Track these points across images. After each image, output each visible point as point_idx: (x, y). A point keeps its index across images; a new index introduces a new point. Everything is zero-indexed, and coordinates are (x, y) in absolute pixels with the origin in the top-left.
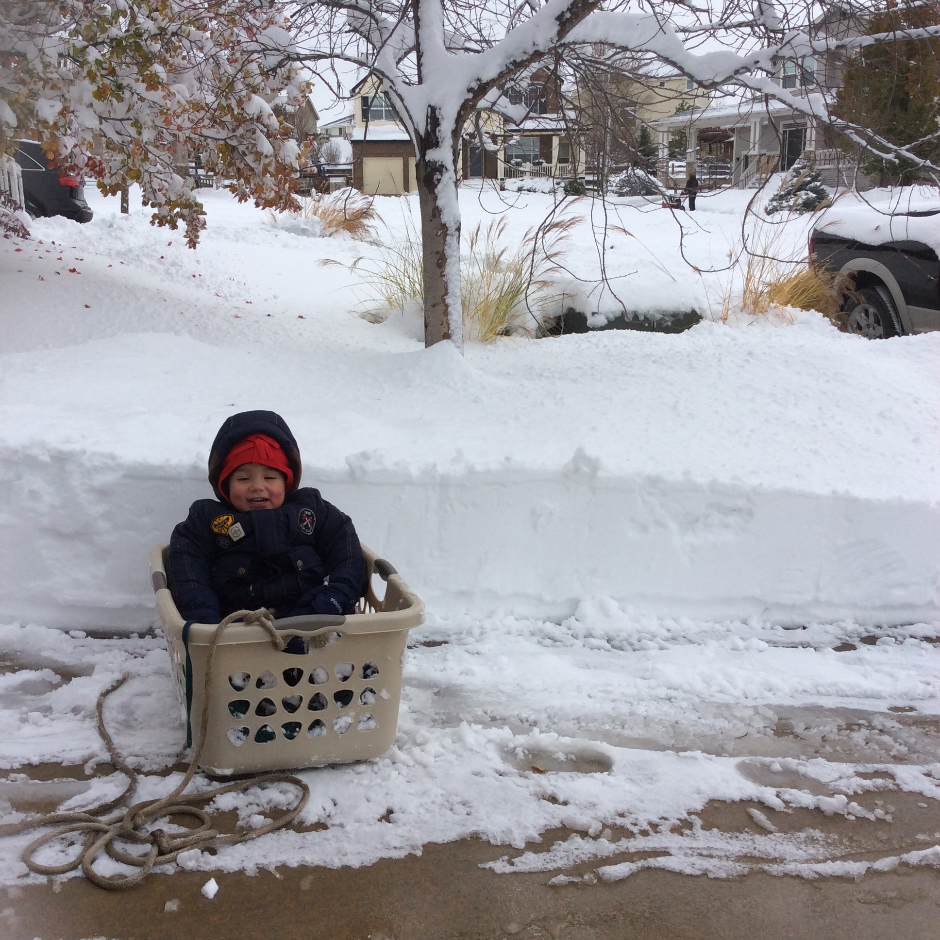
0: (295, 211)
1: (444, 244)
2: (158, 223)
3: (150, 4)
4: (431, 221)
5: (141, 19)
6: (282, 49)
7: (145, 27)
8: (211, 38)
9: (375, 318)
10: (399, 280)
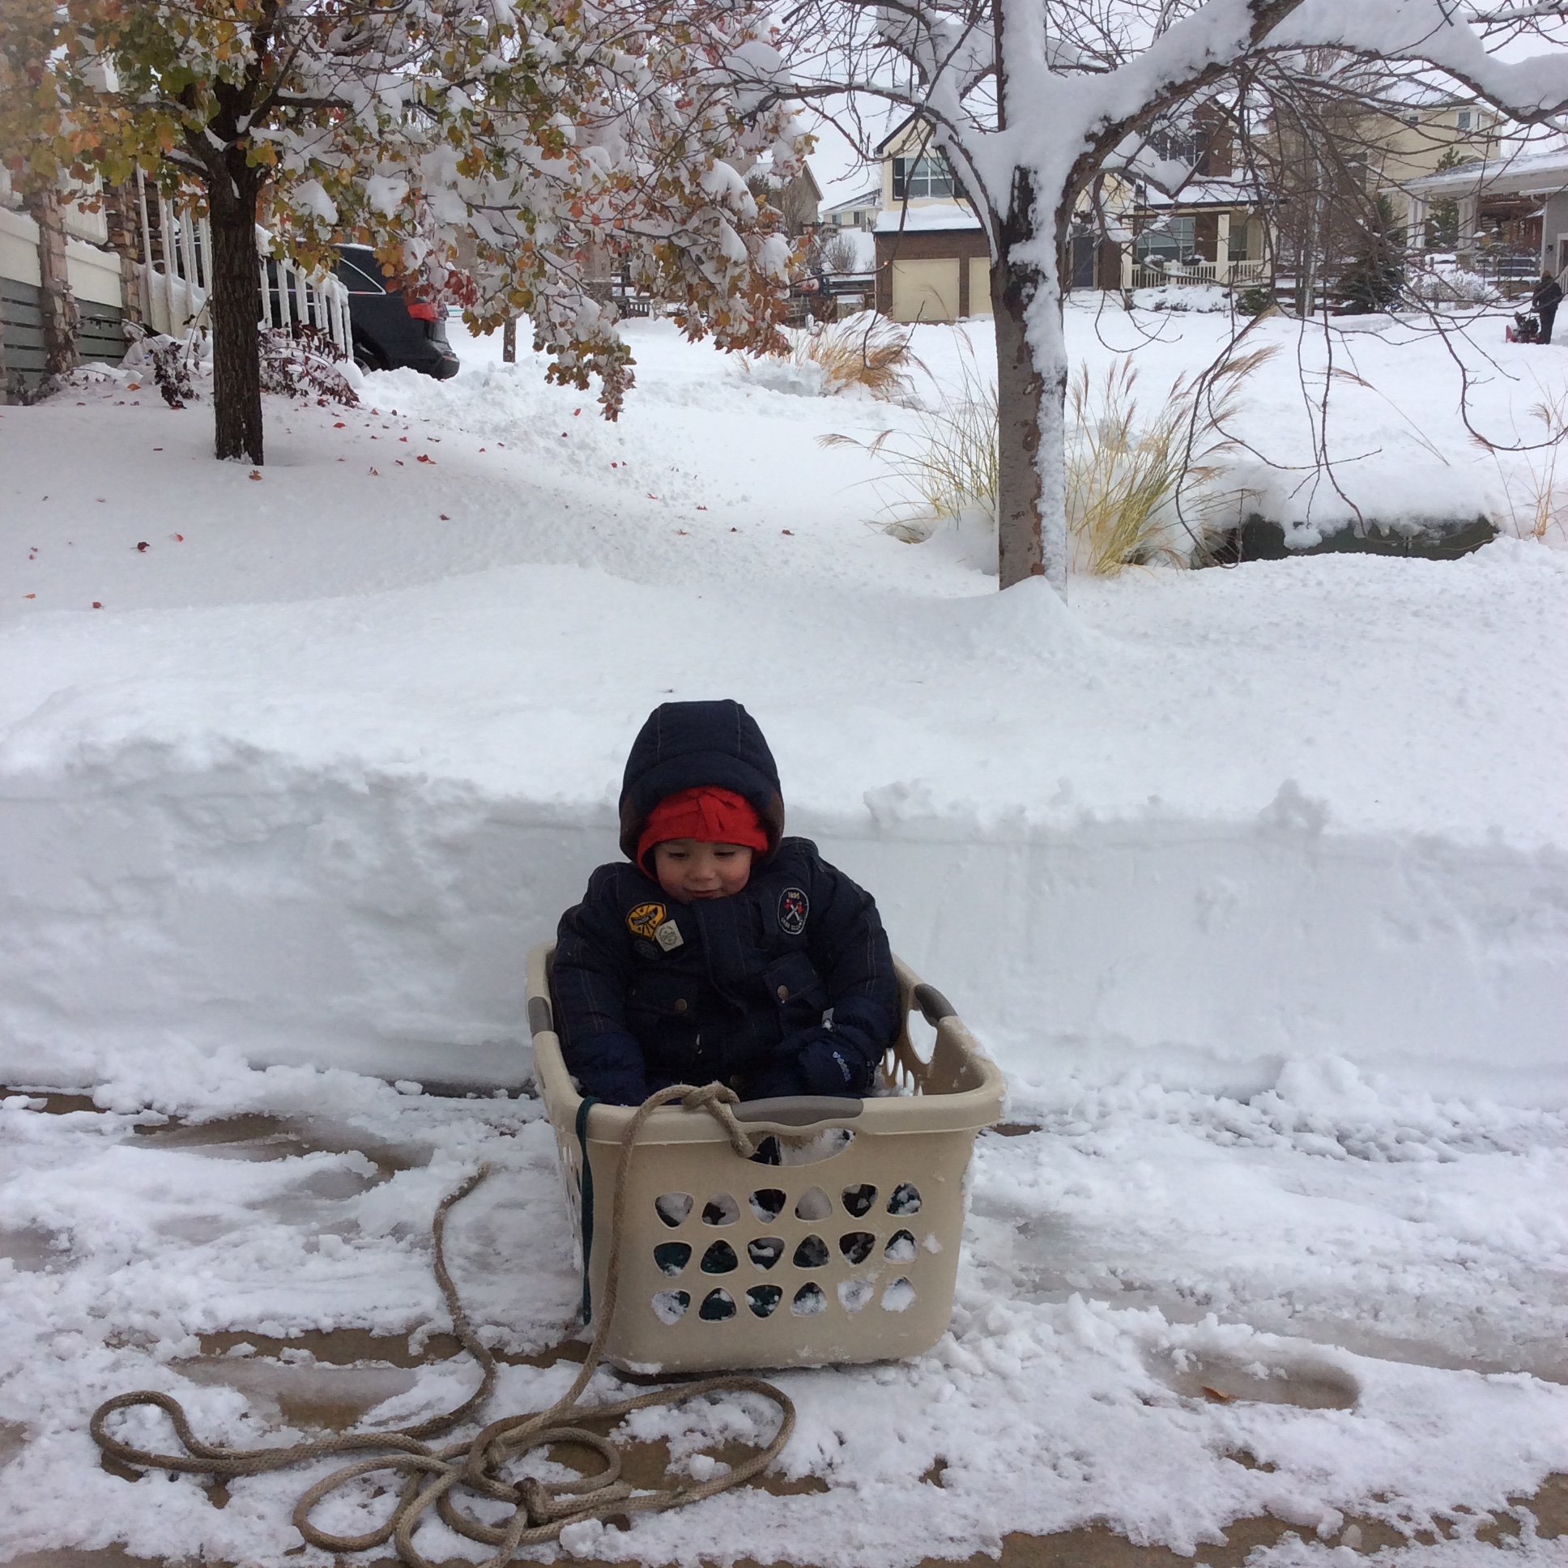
0: (780, 354)
1: (1037, 407)
2: (558, 378)
3: (551, 13)
4: (1015, 368)
5: (536, 39)
6: (766, 77)
7: (542, 51)
8: (650, 65)
9: (911, 534)
10: (952, 468)
